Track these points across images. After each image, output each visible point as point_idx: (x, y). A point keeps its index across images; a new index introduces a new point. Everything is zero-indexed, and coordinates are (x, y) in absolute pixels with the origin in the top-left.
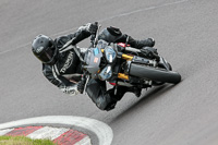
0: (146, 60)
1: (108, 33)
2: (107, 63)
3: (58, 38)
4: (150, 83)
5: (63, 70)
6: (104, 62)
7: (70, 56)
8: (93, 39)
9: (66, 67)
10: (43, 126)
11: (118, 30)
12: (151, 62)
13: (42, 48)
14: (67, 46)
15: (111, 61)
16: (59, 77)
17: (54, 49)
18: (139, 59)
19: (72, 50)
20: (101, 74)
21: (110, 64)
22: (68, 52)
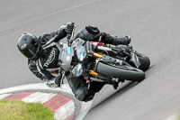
0: (113, 59)
1: (86, 32)
2: (78, 61)
3: (42, 35)
4: (117, 80)
5: (46, 64)
6: (75, 61)
7: (53, 52)
8: (69, 38)
9: (49, 61)
10: (35, 91)
11: (96, 29)
12: (118, 61)
13: (25, 45)
14: (50, 43)
15: (81, 60)
16: (42, 71)
17: (37, 46)
18: (108, 57)
19: (55, 46)
20: (73, 71)
21: (81, 62)
22: (50, 49)
